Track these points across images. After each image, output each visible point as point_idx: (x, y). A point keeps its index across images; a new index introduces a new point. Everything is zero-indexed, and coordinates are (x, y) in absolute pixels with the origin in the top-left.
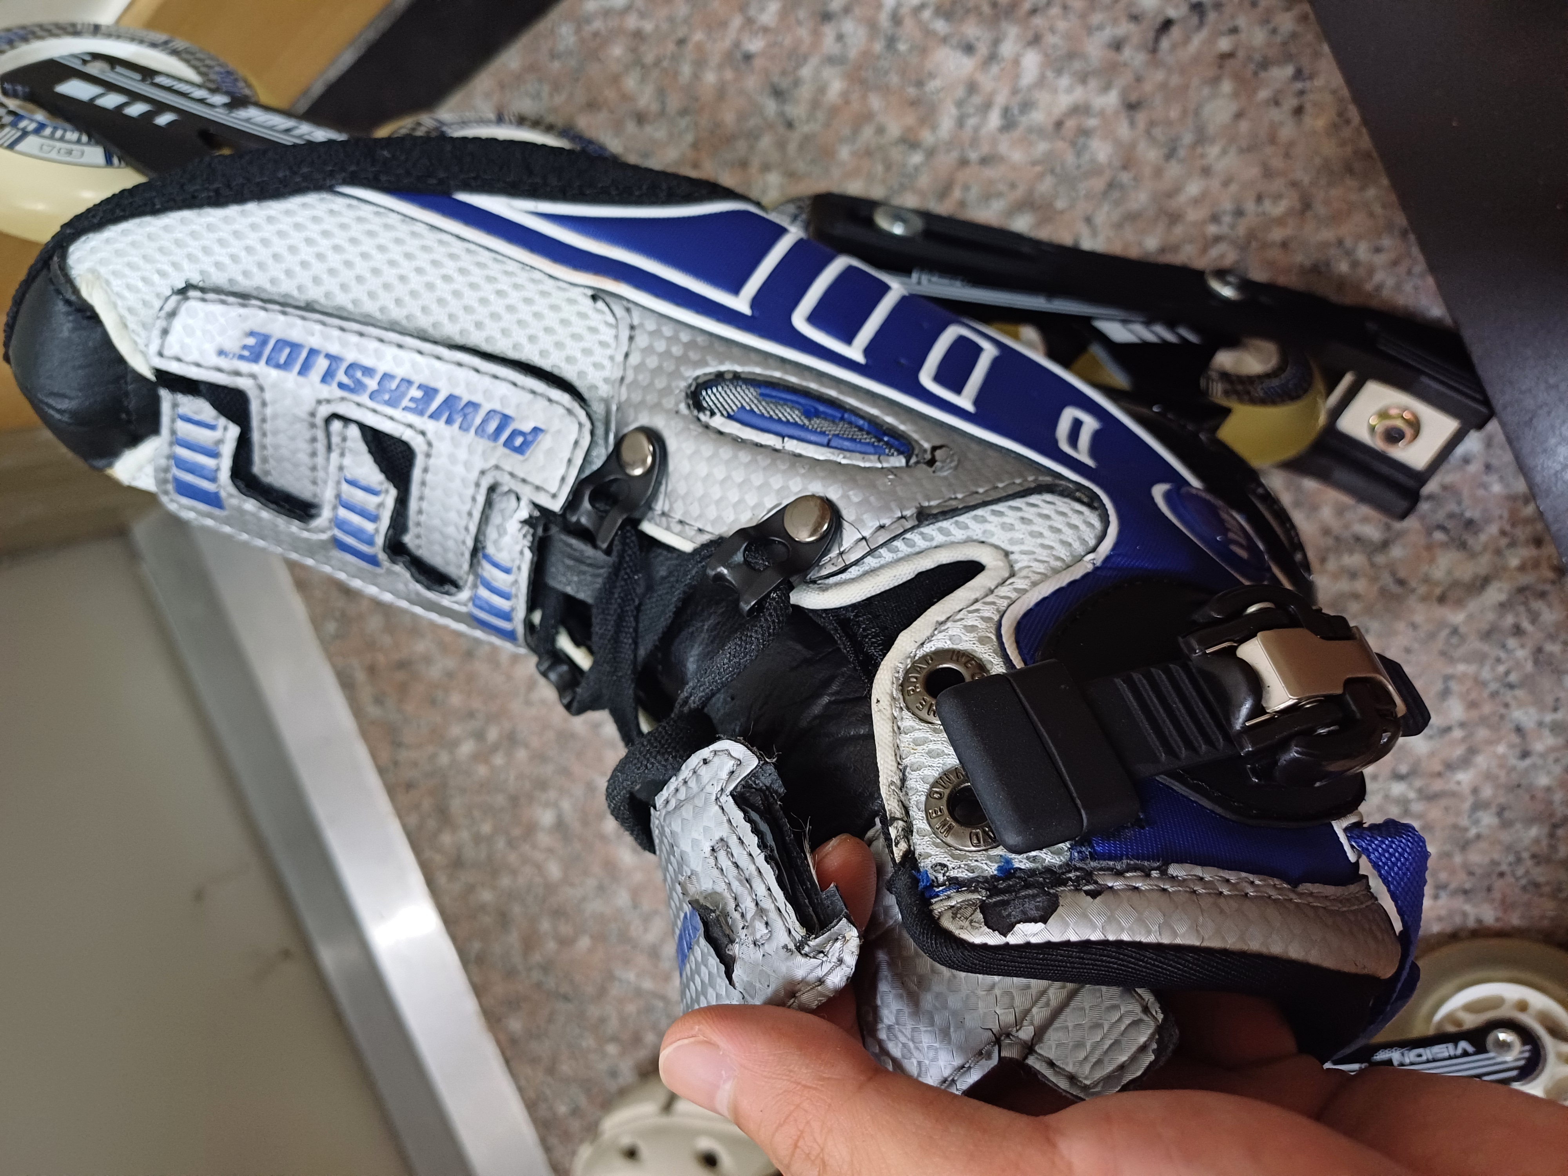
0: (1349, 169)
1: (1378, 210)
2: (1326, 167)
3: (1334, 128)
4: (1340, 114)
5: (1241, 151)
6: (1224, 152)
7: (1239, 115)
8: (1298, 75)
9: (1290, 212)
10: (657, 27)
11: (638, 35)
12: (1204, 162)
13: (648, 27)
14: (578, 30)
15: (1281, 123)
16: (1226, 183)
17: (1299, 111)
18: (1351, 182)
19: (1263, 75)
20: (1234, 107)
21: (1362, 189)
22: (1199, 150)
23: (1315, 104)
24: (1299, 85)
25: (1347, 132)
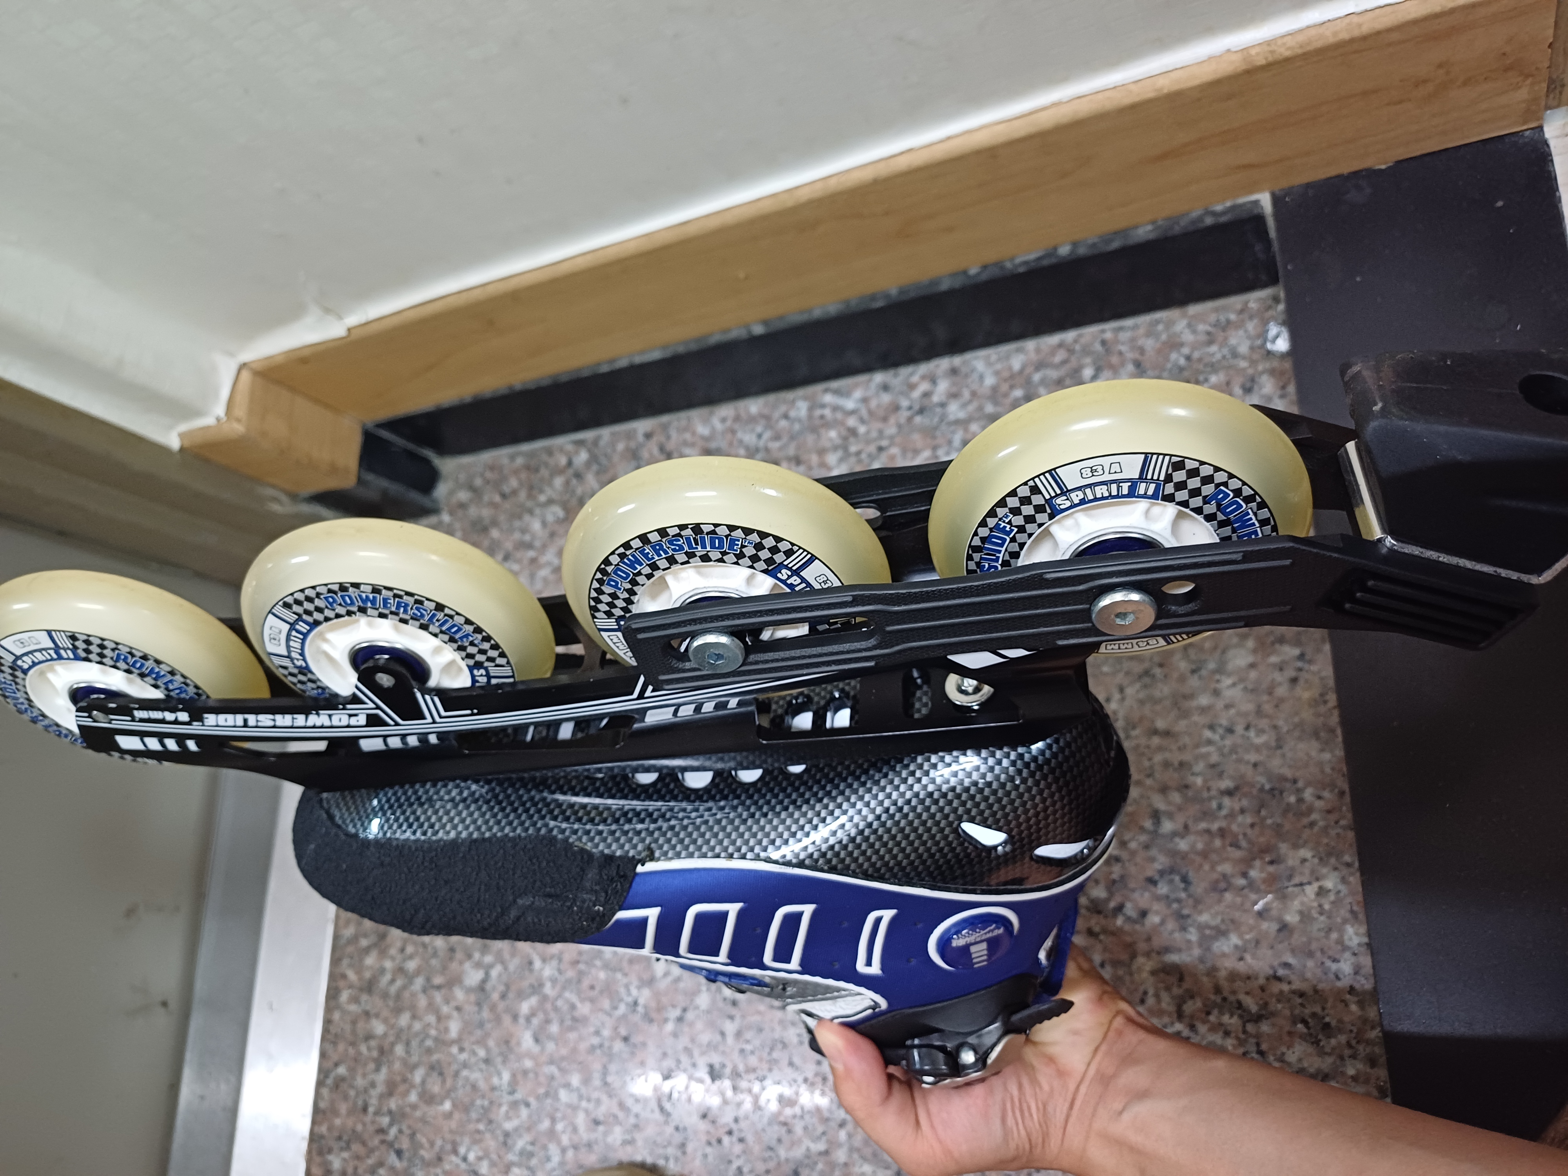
0: (1316, 735)
1: (1328, 770)
2: (1300, 725)
3: (1314, 703)
4: (1322, 695)
5: (1245, 689)
6: (1234, 685)
7: (1252, 666)
8: (1301, 657)
9: (1266, 745)
10: (868, 432)
11: (853, 432)
12: (1218, 686)
13: (862, 429)
14: (811, 409)
15: (1280, 684)
16: (1228, 707)
17: (1294, 681)
18: (1315, 745)
19: (1277, 646)
20: (1250, 659)
21: (1322, 750)
22: (1217, 677)
23: (1307, 681)
24: (1300, 664)
25: (1322, 709)
